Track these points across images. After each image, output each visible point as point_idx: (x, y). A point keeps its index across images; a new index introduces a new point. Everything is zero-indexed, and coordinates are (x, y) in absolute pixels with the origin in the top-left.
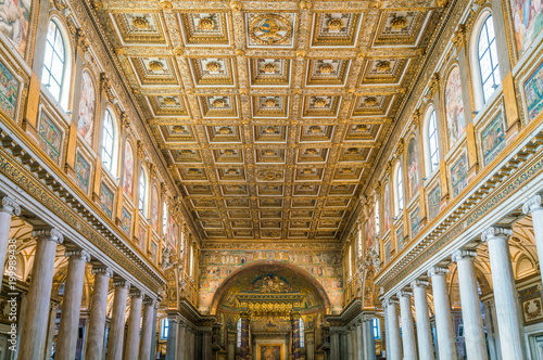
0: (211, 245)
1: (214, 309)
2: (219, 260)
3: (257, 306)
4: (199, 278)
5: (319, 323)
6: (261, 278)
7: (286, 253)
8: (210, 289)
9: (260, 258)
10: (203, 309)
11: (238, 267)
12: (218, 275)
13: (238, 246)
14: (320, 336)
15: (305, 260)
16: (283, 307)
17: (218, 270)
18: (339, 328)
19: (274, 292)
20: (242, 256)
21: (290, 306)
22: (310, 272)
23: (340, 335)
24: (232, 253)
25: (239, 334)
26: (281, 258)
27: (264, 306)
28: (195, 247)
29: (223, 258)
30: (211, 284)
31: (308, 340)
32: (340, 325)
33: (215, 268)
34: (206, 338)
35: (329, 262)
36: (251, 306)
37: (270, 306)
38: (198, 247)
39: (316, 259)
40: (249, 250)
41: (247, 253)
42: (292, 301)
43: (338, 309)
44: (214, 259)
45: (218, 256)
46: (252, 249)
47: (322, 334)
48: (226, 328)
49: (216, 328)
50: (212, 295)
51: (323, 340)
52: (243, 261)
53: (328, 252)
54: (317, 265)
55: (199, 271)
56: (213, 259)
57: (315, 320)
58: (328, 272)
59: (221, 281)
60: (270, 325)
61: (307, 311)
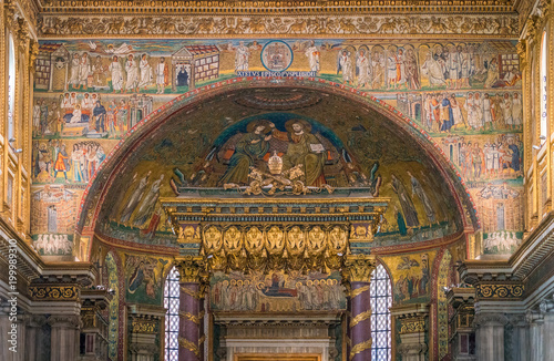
0: (72, 23)
1: (85, 241)
2: (102, 73)
3: (233, 239)
4: (35, 138)
5: (443, 285)
6: (243, 129)
7: (328, 49)
8: (72, 175)
9: (242, 66)
10: (50, 244)
11: (166, 99)
12: (99, 127)
13: (166, 25)
14: (445, 331)
15: (393, 73)
16: (316, 240)
17: (100, 110)
18: (507, 307)
19: (289, 192)
20: (181, 58)
21: (339, 238)
22: (410, 115)
23: (508, 329)
24: (144, 52)
25: (173, 323)
26: (311, 66)
27: (255, 239)
28: (20, 34)
29: (115, 68)
30: (77, 157)
31: (408, 340)
32: (509, 296)
33: (90, 103)
34: (63, 338)
35: (475, 81)
36: (213, 238)
37: (276, 239)
38: (30, 29)
39: (432, 70)
40: (203, 38)
41: (197, 49)
42: (347, 223)
43: (504, 243)
44: (85, 70)
45: (99, 60)
46: (213, 35)
47: (452, 323)
48: (126, 300)
49: (95, 305)
50: (80, 194)
51: (453, 342)
52: (183, 77)
53: (474, 47)
54: (435, 92)
55: (34, 112)
56: (82, 71)
57: (430, 274)
58: (472, 114)
59: (110, 146)
60: (276, 290)
61: (403, 242)
